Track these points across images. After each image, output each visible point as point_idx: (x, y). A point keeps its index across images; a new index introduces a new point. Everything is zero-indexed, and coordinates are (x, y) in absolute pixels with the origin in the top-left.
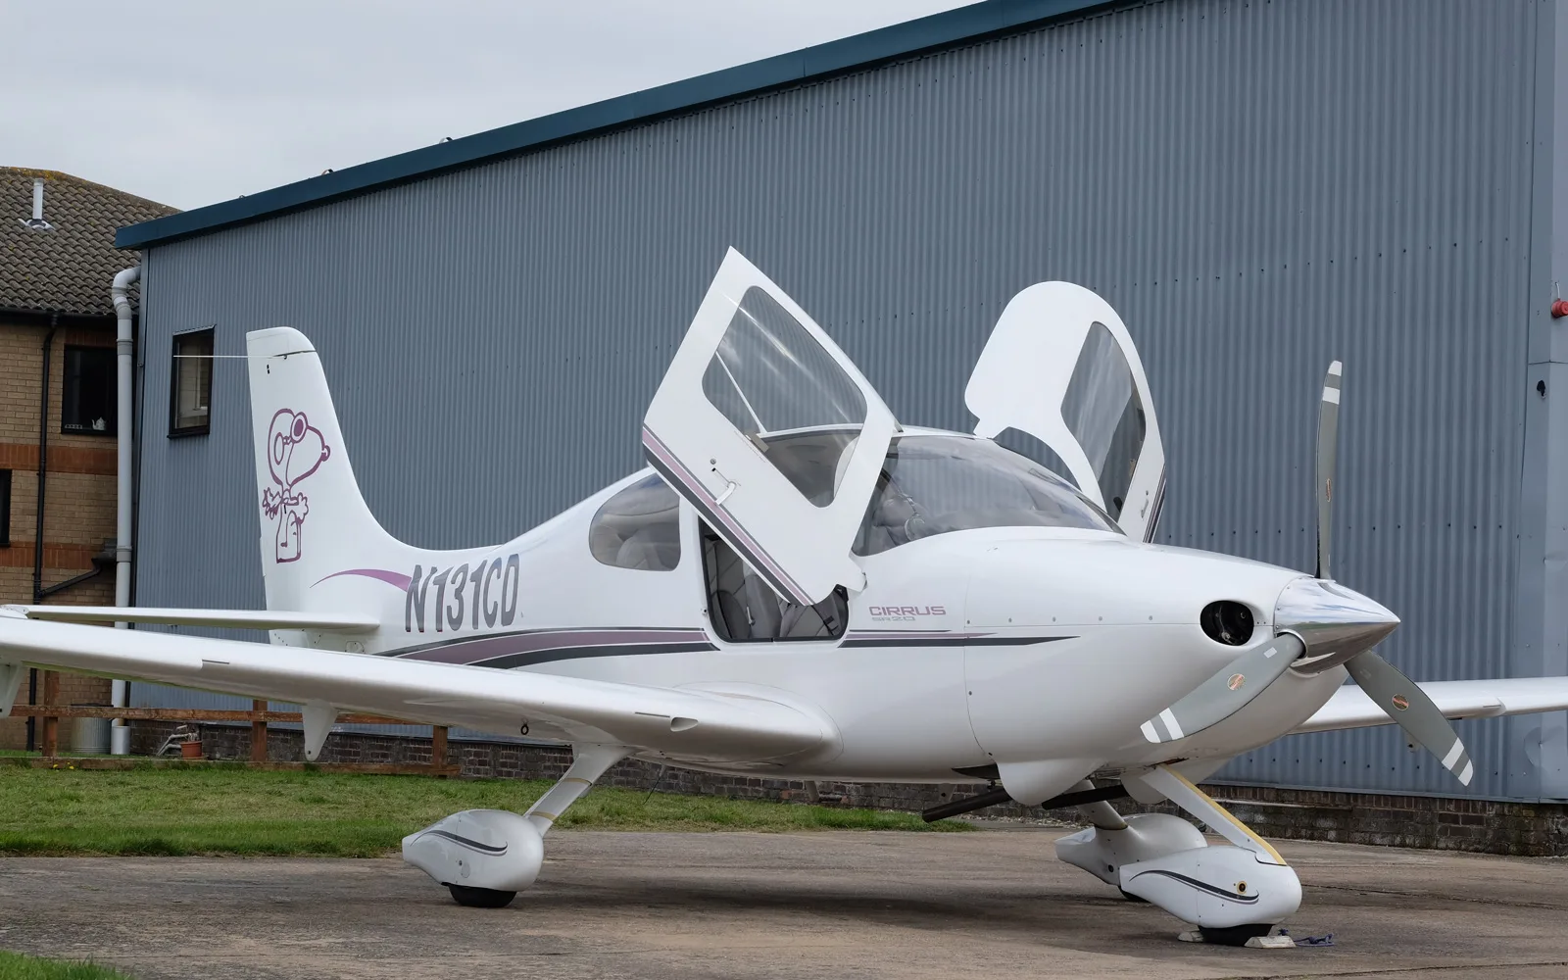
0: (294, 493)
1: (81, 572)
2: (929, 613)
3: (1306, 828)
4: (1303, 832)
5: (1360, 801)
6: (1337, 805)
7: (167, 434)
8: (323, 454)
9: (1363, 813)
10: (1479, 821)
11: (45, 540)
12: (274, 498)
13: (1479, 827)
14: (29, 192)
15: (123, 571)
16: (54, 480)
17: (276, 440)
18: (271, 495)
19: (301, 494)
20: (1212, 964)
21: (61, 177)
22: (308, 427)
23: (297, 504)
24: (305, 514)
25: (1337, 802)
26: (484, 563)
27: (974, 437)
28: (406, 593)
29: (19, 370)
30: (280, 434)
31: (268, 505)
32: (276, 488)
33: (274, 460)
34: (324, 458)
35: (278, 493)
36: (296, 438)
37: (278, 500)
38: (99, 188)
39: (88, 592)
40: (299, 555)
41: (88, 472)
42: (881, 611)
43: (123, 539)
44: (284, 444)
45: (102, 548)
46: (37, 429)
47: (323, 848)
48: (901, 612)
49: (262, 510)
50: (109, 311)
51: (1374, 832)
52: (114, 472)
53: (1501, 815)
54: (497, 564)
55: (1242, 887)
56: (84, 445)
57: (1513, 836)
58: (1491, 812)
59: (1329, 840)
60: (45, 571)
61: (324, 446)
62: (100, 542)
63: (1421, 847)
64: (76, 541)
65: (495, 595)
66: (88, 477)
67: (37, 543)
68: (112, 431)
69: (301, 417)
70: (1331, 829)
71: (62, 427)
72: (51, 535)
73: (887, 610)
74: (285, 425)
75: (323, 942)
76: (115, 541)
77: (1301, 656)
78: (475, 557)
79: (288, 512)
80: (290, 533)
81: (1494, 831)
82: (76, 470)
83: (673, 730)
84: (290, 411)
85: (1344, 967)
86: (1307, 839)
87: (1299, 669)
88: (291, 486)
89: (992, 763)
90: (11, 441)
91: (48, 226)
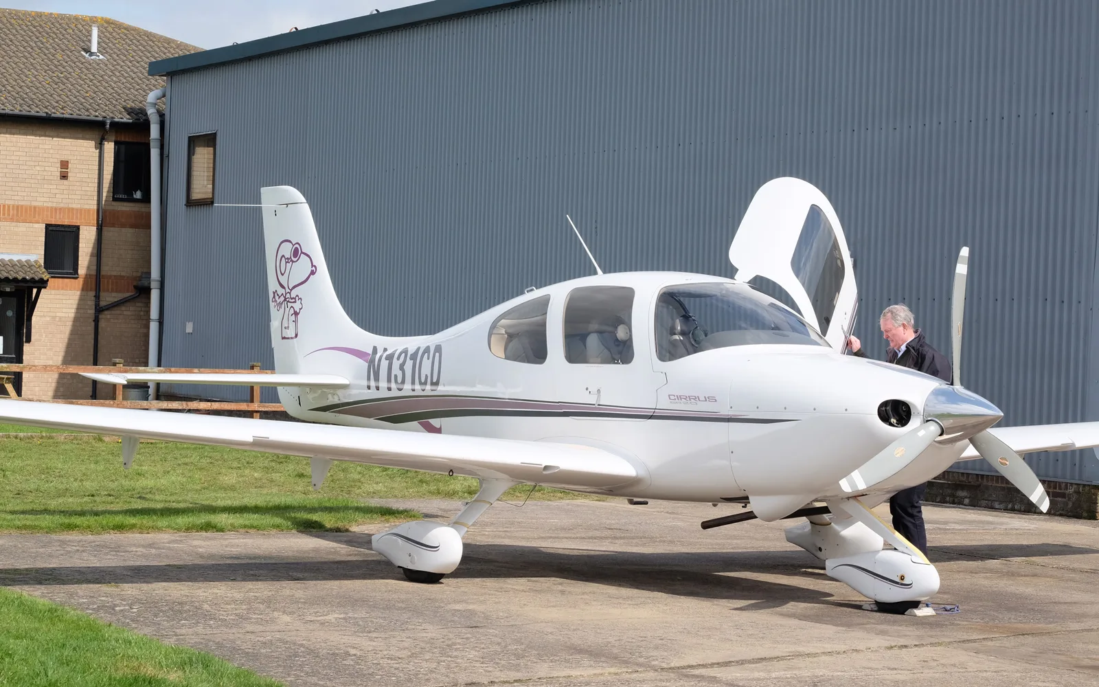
0: (293, 295)
1: (127, 295)
2: (706, 400)
3: (950, 496)
4: (948, 499)
5: (985, 480)
6: (970, 482)
7: (184, 202)
8: (312, 271)
9: (987, 487)
10: (1063, 495)
11: (102, 273)
12: (280, 297)
13: (1063, 499)
14: (88, 33)
15: (155, 295)
16: (109, 233)
17: (281, 260)
18: (278, 295)
19: (297, 296)
20: (883, 633)
21: (109, 22)
22: (302, 253)
23: (295, 302)
24: (300, 309)
25: (970, 480)
26: (419, 349)
27: (735, 282)
28: (367, 364)
29: (83, 158)
30: (283, 256)
31: (276, 301)
32: (281, 291)
33: (279, 273)
34: (313, 273)
35: (282, 294)
36: (295, 260)
37: (282, 298)
38: (135, 29)
39: (132, 308)
40: (296, 336)
41: (132, 226)
42: (676, 397)
43: (155, 273)
44: (286, 262)
45: (140, 278)
46: (96, 198)
47: (313, 525)
48: (688, 399)
49: (272, 305)
50: (144, 118)
51: (994, 501)
52: (149, 227)
53: (1077, 492)
54: (427, 350)
55: (902, 578)
56: (128, 209)
57: (1085, 506)
58: (1071, 490)
59: (965, 505)
60: (102, 294)
61: (312, 266)
62: (139, 274)
63: (1024, 511)
64: (123, 274)
65: (426, 370)
66: (131, 230)
67: (97, 275)
68: (146, 199)
69: (297, 246)
70: (966, 497)
71: (113, 197)
72: (105, 270)
73: (679, 397)
74: (287, 250)
75: (331, 617)
76: (149, 273)
77: (941, 435)
78: (413, 343)
79: (289, 307)
80: (291, 321)
81: (1073, 503)
82: (123, 226)
83: (544, 473)
84: (290, 241)
85: (965, 634)
86: (950, 503)
87: (940, 442)
88: (291, 290)
89: (745, 496)
90: (79, 206)
91: (101, 57)
